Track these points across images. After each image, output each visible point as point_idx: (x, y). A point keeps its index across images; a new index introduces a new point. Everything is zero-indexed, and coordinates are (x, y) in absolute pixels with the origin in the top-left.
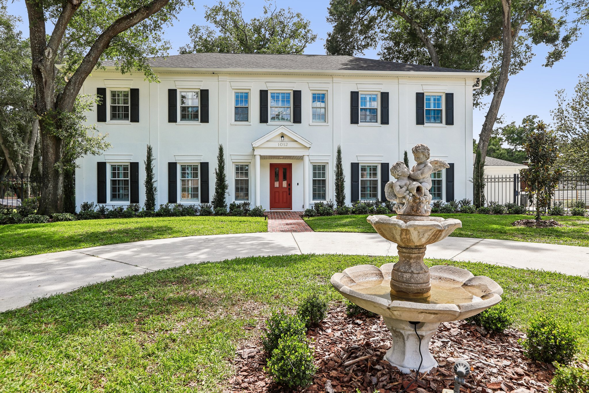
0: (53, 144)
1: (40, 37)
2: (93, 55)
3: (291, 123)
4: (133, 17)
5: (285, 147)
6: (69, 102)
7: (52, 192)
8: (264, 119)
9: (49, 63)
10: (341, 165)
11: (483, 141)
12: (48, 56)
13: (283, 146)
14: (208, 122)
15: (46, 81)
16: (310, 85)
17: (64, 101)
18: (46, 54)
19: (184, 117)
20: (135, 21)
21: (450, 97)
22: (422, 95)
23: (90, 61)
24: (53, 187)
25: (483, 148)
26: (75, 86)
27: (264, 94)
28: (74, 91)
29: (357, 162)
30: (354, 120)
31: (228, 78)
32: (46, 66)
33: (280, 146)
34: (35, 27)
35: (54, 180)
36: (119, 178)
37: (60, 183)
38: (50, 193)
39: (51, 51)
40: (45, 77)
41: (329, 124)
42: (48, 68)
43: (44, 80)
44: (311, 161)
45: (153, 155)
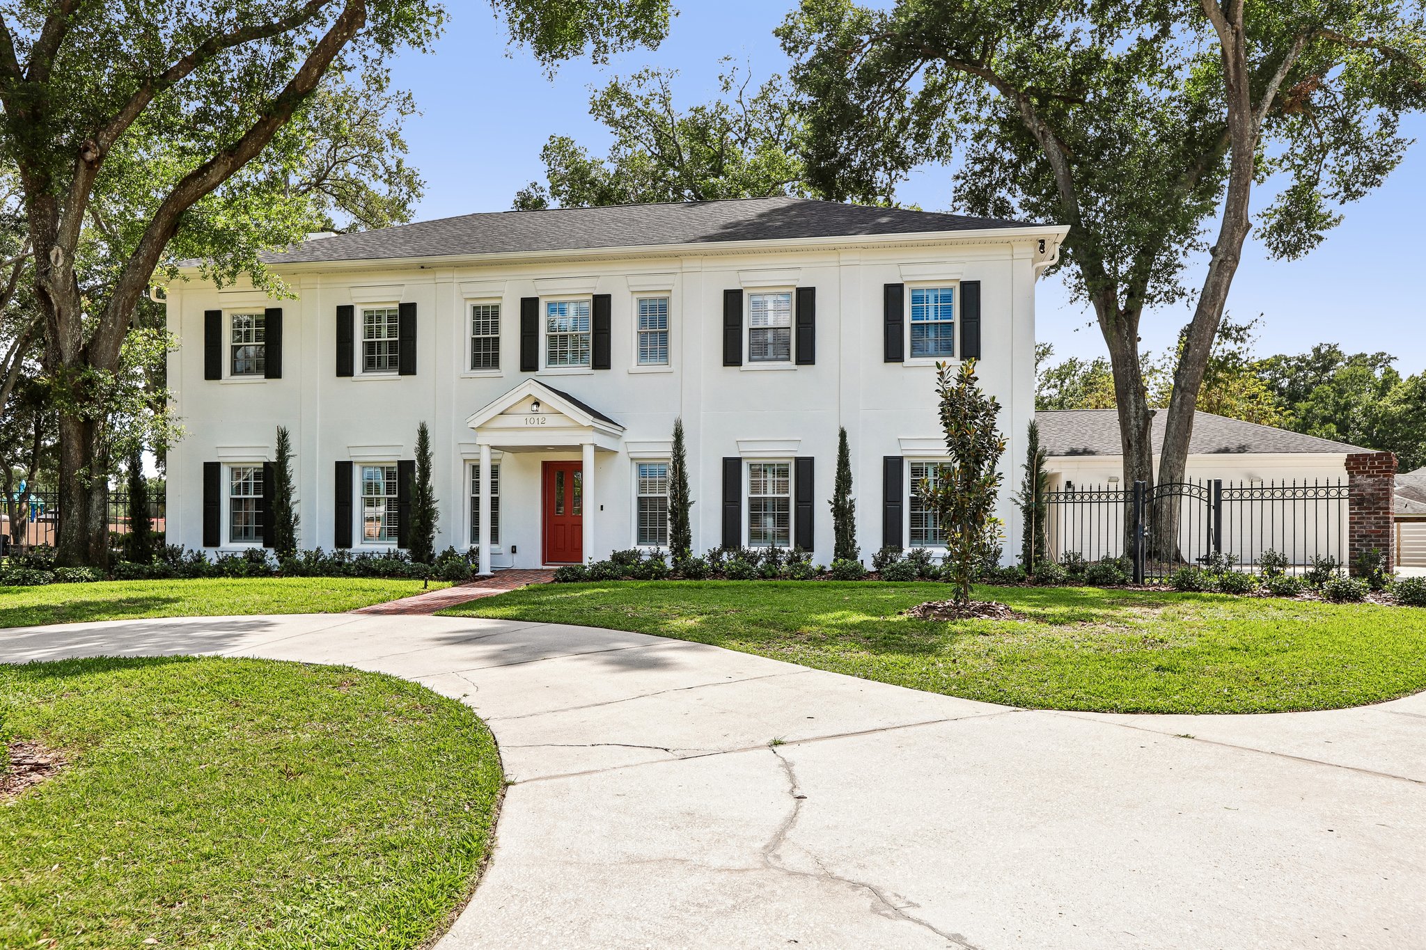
0: (78, 431)
1: (46, 226)
2: (144, 252)
3: (588, 370)
4: (208, 173)
5: (541, 425)
6: (107, 347)
7: (77, 524)
8: (529, 362)
9: (60, 276)
10: (682, 463)
11: (1182, 391)
12: (56, 263)
13: (536, 425)
14: (414, 373)
15: (59, 310)
16: (632, 280)
17: (98, 346)
18: (53, 259)
19: (370, 365)
20: (214, 180)
21: (971, 291)
22: (898, 289)
23: (138, 265)
24: (80, 515)
25: (1181, 410)
26: (115, 316)
27: (529, 307)
28: (115, 325)
29: (738, 456)
30: (732, 357)
31: (457, 276)
32: (56, 280)
33: (529, 425)
34: (34, 208)
35: (81, 501)
36: (247, 494)
37: (95, 506)
38: (74, 527)
39: (60, 252)
40: (57, 301)
41: (673, 368)
42: (60, 284)
43: (56, 308)
44: (632, 455)
45: (291, 447)
